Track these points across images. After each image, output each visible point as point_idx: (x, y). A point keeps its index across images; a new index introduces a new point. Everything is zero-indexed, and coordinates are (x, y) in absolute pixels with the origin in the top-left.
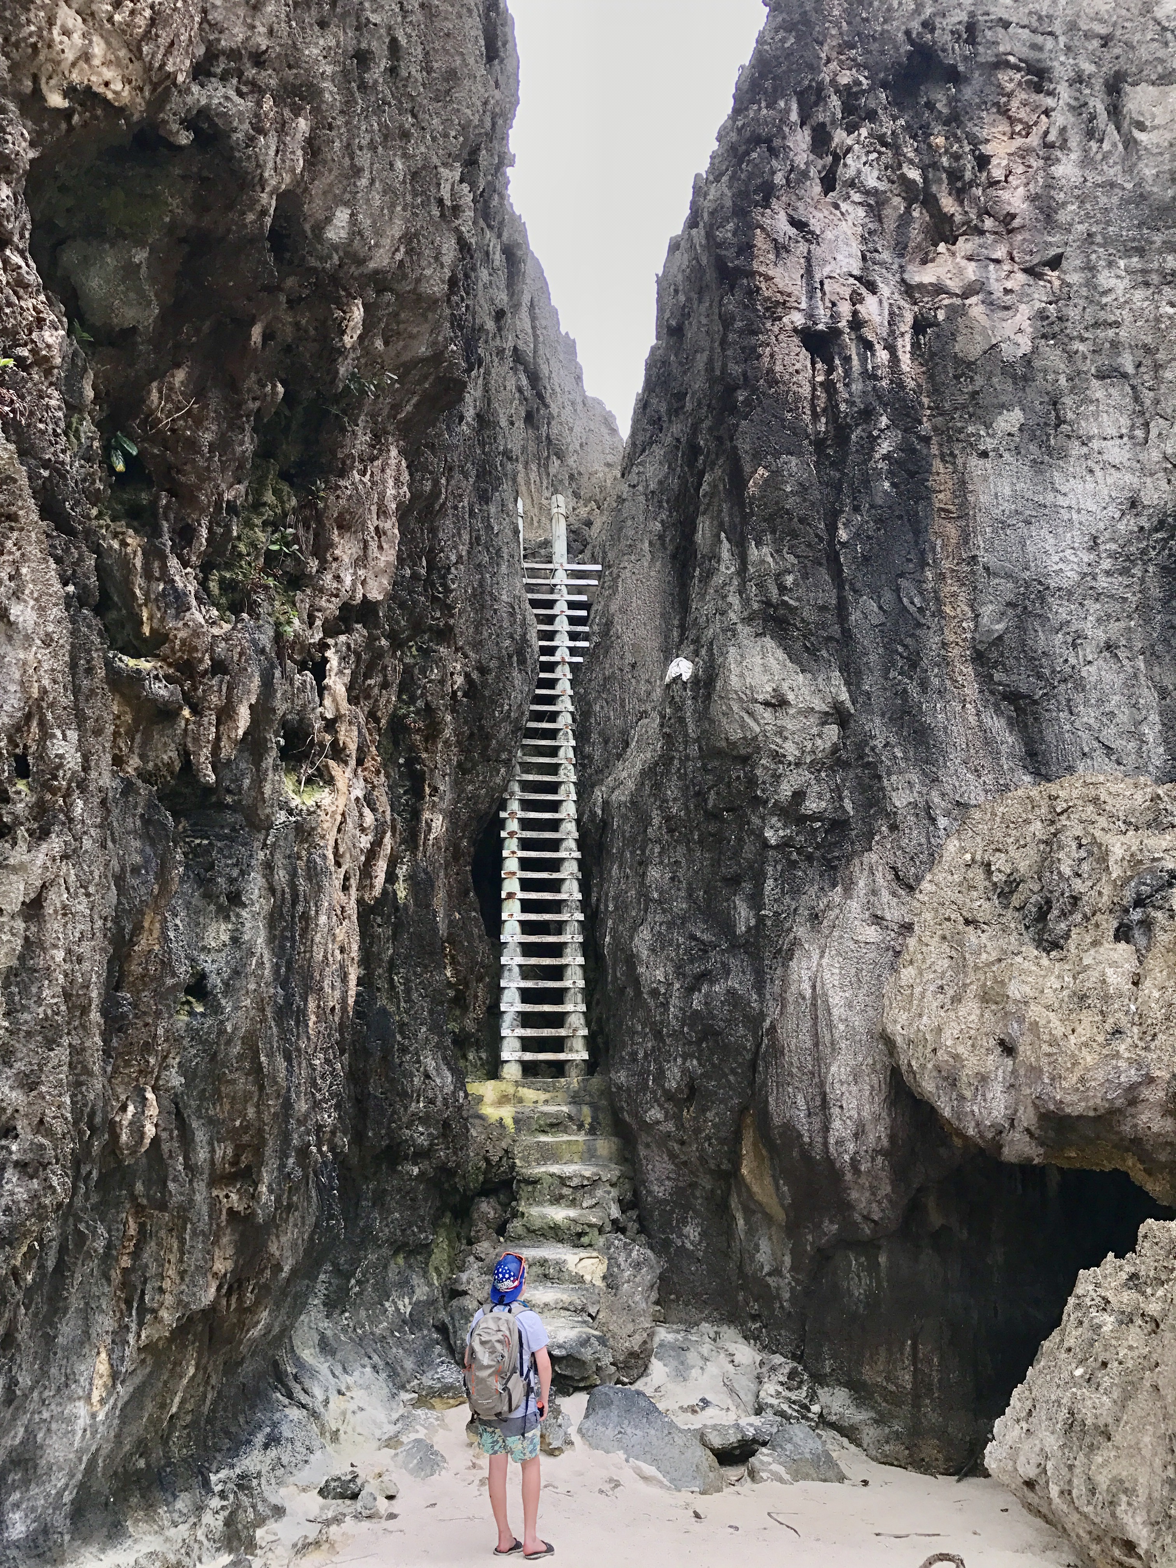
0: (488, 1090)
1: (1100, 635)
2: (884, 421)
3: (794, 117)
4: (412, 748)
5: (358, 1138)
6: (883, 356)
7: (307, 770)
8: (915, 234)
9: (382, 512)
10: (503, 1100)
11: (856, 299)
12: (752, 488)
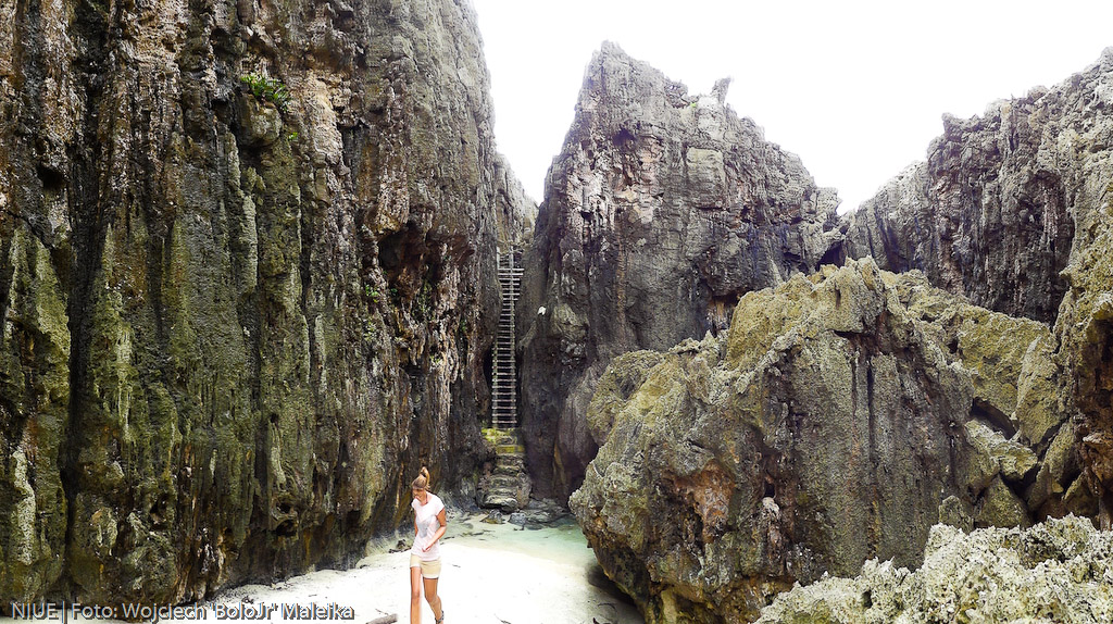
0: (489, 431)
1: (662, 306)
2: (604, 240)
3: (580, 148)
4: (464, 335)
5: (452, 446)
6: (605, 220)
7: (436, 355)
8: (620, 182)
9: (453, 286)
10: (493, 434)
11: (599, 203)
12: (564, 260)
